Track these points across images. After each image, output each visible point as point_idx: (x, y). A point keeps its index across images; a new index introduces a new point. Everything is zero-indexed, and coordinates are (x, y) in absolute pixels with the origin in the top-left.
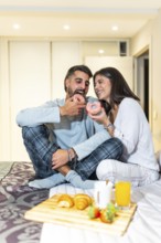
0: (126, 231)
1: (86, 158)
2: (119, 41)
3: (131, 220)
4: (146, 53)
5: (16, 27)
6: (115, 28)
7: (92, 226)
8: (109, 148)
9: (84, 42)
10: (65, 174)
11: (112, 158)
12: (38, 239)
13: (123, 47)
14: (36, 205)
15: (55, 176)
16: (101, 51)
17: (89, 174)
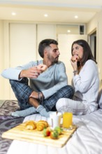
0: (65, 144)
1: (50, 97)
2: (79, 25)
3: (71, 137)
4: (95, 33)
5: (13, 14)
6: (76, 17)
7: (44, 141)
8: (65, 91)
9: (57, 25)
10: (36, 107)
11: (66, 97)
12: (6, 151)
13: (82, 29)
14: (12, 128)
15: (30, 108)
16: (69, 31)
17: (51, 108)
